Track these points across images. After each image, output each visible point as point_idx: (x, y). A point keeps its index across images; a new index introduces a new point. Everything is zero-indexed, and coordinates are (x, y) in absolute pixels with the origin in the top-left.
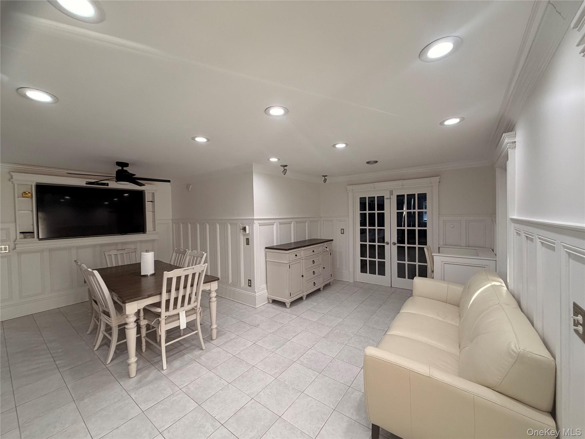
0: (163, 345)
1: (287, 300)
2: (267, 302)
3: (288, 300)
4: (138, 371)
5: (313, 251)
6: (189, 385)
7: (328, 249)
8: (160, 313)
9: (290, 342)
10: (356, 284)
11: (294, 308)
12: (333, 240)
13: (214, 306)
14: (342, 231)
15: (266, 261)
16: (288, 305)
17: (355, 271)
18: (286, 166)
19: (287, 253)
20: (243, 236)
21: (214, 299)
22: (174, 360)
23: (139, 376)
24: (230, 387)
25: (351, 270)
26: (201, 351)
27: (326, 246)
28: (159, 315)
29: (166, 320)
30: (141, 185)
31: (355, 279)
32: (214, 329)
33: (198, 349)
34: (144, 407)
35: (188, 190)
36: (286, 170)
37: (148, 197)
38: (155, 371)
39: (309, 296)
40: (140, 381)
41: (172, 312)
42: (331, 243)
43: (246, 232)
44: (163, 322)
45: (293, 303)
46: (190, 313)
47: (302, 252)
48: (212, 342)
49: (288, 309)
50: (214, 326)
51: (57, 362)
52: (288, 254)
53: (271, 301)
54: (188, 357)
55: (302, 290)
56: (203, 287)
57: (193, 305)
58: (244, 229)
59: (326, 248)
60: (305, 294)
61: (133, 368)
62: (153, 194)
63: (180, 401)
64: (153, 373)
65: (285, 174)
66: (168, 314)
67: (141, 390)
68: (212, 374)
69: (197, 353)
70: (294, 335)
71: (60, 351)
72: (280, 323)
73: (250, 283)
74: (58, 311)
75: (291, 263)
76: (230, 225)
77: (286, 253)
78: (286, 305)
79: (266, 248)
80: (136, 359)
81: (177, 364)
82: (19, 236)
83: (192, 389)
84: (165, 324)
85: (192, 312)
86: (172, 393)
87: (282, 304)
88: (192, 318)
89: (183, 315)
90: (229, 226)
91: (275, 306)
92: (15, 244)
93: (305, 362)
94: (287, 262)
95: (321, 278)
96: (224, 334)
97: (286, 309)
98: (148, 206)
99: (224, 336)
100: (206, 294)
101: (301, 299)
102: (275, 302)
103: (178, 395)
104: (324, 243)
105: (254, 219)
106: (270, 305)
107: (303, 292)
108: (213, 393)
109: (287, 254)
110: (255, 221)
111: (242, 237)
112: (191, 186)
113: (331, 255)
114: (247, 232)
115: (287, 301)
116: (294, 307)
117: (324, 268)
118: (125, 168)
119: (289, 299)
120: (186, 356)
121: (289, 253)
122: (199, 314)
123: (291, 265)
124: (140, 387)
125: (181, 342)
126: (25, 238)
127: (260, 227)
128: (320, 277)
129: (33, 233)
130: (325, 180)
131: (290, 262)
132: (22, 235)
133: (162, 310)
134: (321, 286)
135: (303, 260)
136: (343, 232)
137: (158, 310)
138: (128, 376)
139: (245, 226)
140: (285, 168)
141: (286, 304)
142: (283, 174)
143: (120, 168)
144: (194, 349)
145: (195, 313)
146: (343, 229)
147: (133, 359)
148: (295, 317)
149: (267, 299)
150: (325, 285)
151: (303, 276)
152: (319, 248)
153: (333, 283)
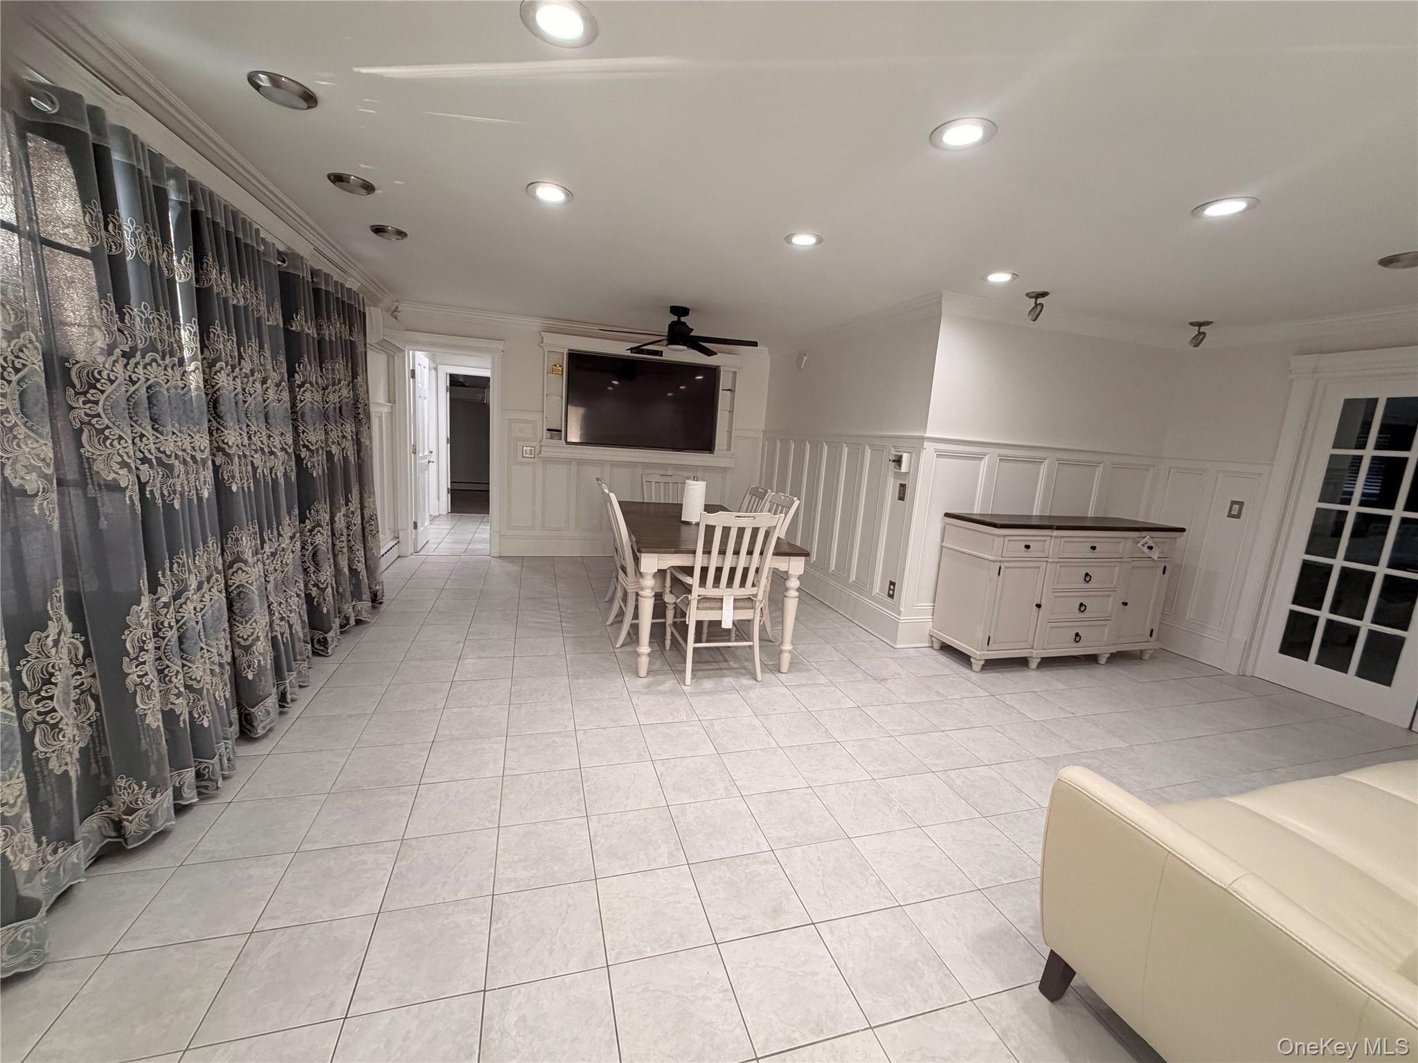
0: (691, 644)
1: (974, 651)
2: (927, 645)
3: (978, 653)
4: (649, 672)
5: (1093, 548)
6: (714, 721)
7: (1155, 555)
8: (691, 586)
9: (943, 734)
10: (1245, 682)
11: (993, 677)
12: (1183, 530)
13: (791, 605)
14: (1236, 507)
15: (942, 547)
16: (977, 665)
17: (1255, 644)
18: (1044, 294)
19: (999, 536)
20: (894, 478)
21: (793, 593)
22: (705, 678)
23: (650, 679)
24: (778, 753)
25: (1240, 635)
26: (752, 682)
27: (1151, 543)
28: (688, 589)
29: (698, 600)
30: (709, 353)
31: (1250, 666)
32: (786, 651)
33: (749, 676)
34: (643, 720)
35: (799, 368)
36: (1039, 308)
37: (724, 381)
38: (673, 681)
39: (1048, 663)
40: (649, 685)
41: (710, 591)
42: (1175, 539)
43: (900, 469)
44: (694, 604)
45: (992, 665)
46: (741, 604)
47: (1049, 543)
48: (779, 675)
49: (974, 673)
50: (787, 647)
51: (563, 624)
52: (1002, 539)
53: (937, 646)
54: (728, 681)
55: (1030, 639)
56: (771, 562)
57: (748, 591)
58: (898, 461)
59: (1150, 548)
60: (1037, 654)
61: (644, 662)
62: (735, 373)
63: (693, 735)
64: (670, 683)
65: (1035, 320)
66: (703, 592)
67: (647, 696)
68: (756, 722)
69: (746, 681)
70: (961, 725)
71: (569, 611)
72: (938, 692)
73: (892, 589)
74: (581, 561)
75: (1007, 564)
76: (872, 450)
77: (994, 535)
78: (971, 663)
79: (947, 515)
80: (649, 650)
81: (708, 684)
82: (547, 434)
83: (717, 728)
84: (698, 608)
85: (748, 604)
86: (685, 719)
87: (964, 658)
88: (745, 615)
89: (728, 604)
90: (868, 452)
91: (943, 658)
92: (541, 446)
93: (959, 782)
94: (992, 558)
95: (1107, 628)
96: (804, 671)
97: (969, 671)
98: (723, 399)
99: (803, 674)
100: (779, 579)
101: (1022, 662)
102: (946, 648)
103: (693, 726)
104: (1144, 534)
105: (923, 438)
106: (935, 653)
107: (1032, 648)
108: (747, 748)
109: (996, 538)
110: (926, 444)
111: (892, 479)
112: (805, 358)
113: (1164, 573)
114: (904, 468)
115: (976, 654)
116: (992, 674)
117: (1125, 604)
118: (683, 319)
119: (981, 650)
120: (726, 680)
121: (1005, 536)
122: (758, 611)
123: (1006, 568)
124: (647, 694)
125: (722, 651)
126: (552, 438)
127: (940, 460)
128: (1106, 625)
129: (560, 431)
130: (1198, 340)
131: (1002, 559)
132: (549, 434)
133: (694, 581)
134: (1104, 651)
135: (1049, 564)
136: (1236, 510)
137: (688, 580)
138: (636, 673)
139: (900, 454)
140: (1039, 301)
141: (972, 659)
142: (1028, 319)
143: (675, 318)
144: (743, 675)
145: (753, 608)
146: (1241, 504)
147: (645, 648)
148: (984, 693)
149: (927, 638)
150: (1118, 652)
151: (1039, 606)
152: (1120, 542)
153: (1152, 657)
